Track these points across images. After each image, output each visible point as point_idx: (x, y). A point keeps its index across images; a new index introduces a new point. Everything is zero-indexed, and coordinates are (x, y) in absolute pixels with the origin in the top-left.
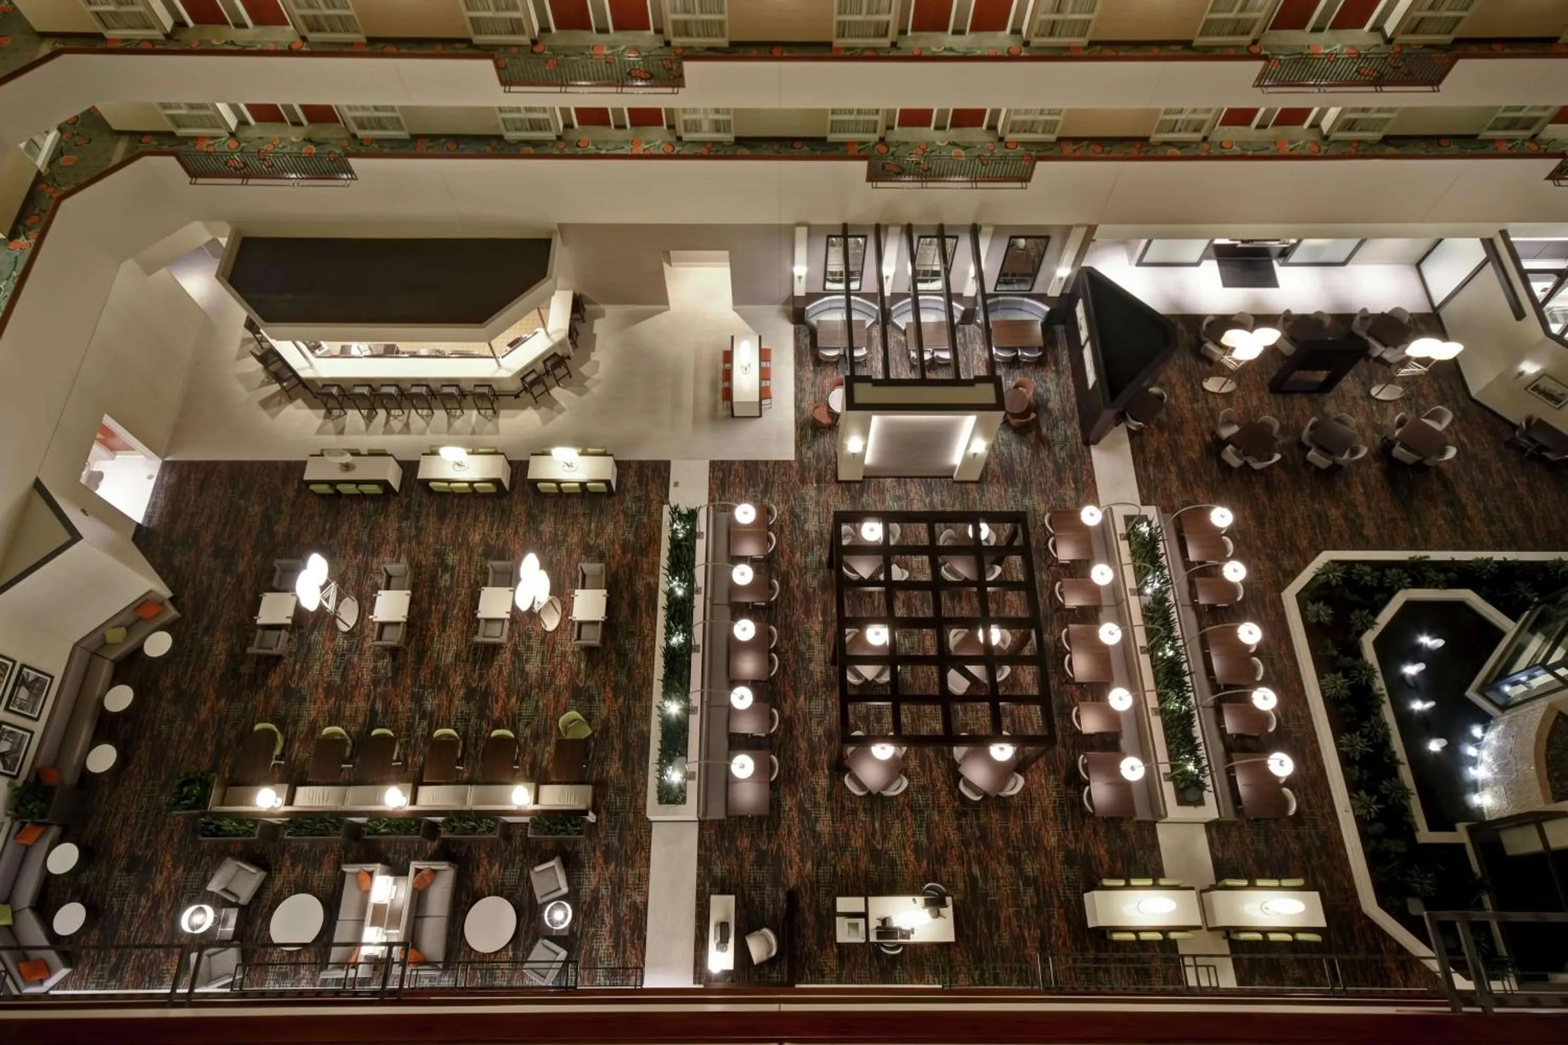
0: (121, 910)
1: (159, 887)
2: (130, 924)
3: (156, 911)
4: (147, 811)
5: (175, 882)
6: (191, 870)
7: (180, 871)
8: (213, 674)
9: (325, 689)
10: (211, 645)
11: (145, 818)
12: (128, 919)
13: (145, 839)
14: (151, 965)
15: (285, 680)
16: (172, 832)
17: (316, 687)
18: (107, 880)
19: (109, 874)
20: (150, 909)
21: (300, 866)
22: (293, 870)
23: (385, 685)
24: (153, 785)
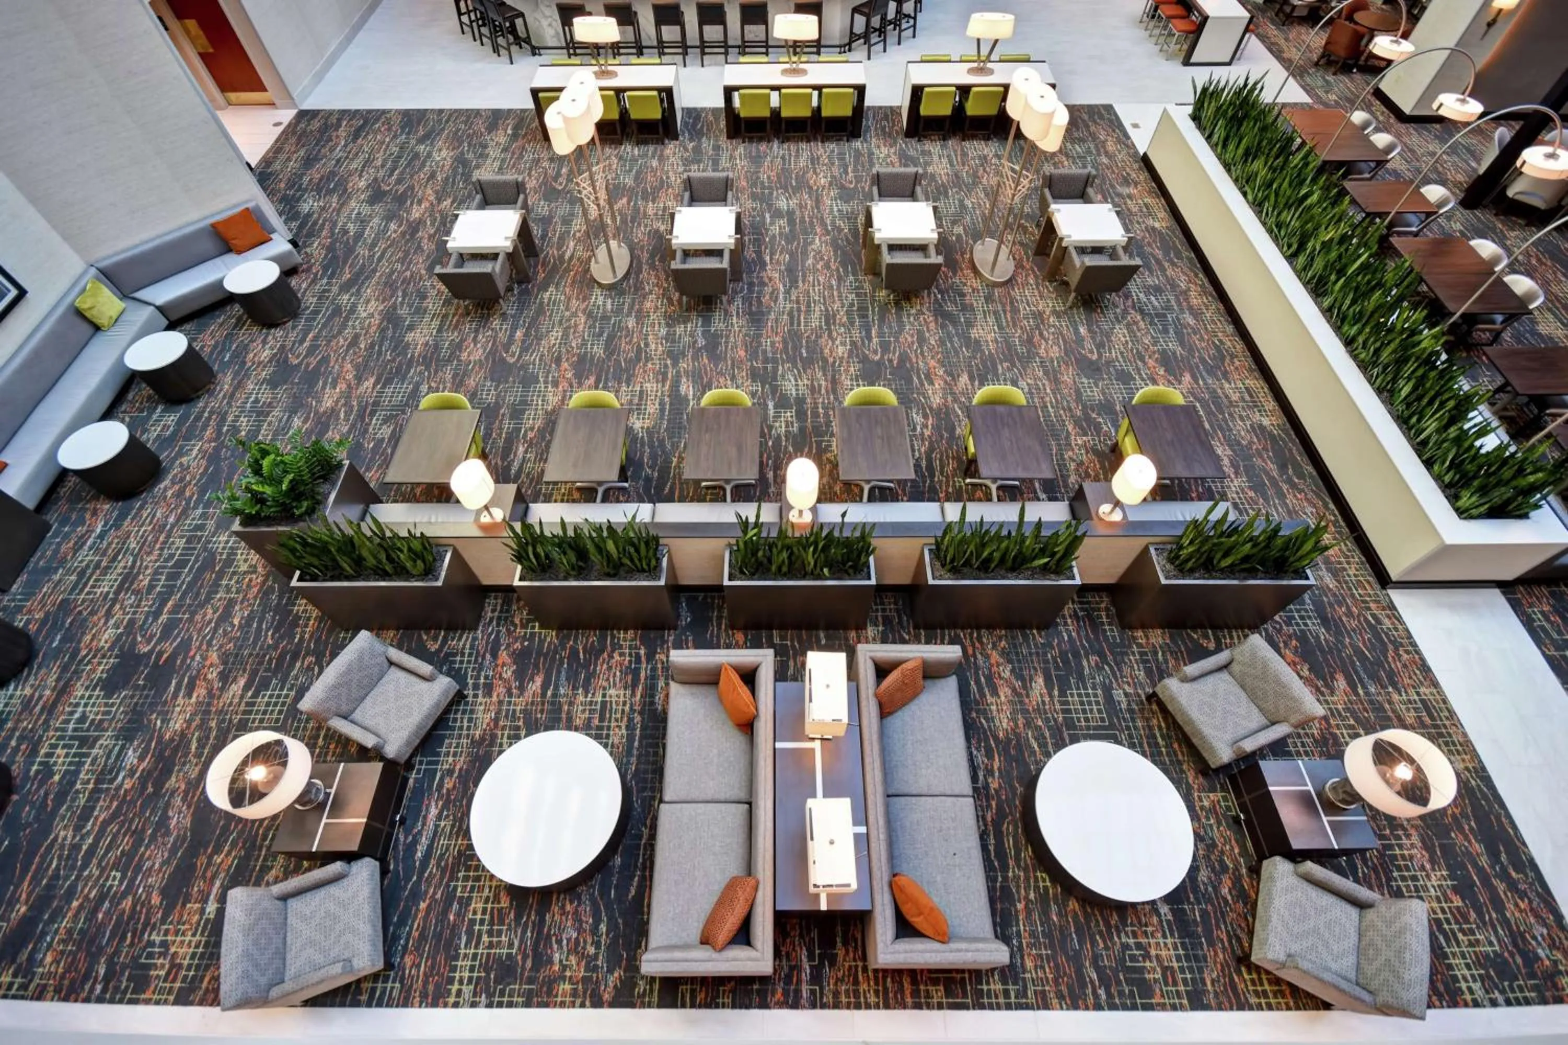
0: (71, 777)
1: (177, 724)
2: (86, 813)
3: (159, 784)
4: (181, 564)
5: (220, 712)
6: (265, 685)
7: (236, 688)
8: (354, 342)
9: (575, 366)
10: (354, 306)
11: (173, 577)
12: (82, 800)
13: (164, 618)
14: (119, 932)
15: (493, 352)
16: (231, 603)
17: (558, 361)
18: (50, 709)
19: (63, 690)
20: (143, 780)
21: (539, 680)
22: (522, 689)
23: (695, 358)
24: (204, 516)
